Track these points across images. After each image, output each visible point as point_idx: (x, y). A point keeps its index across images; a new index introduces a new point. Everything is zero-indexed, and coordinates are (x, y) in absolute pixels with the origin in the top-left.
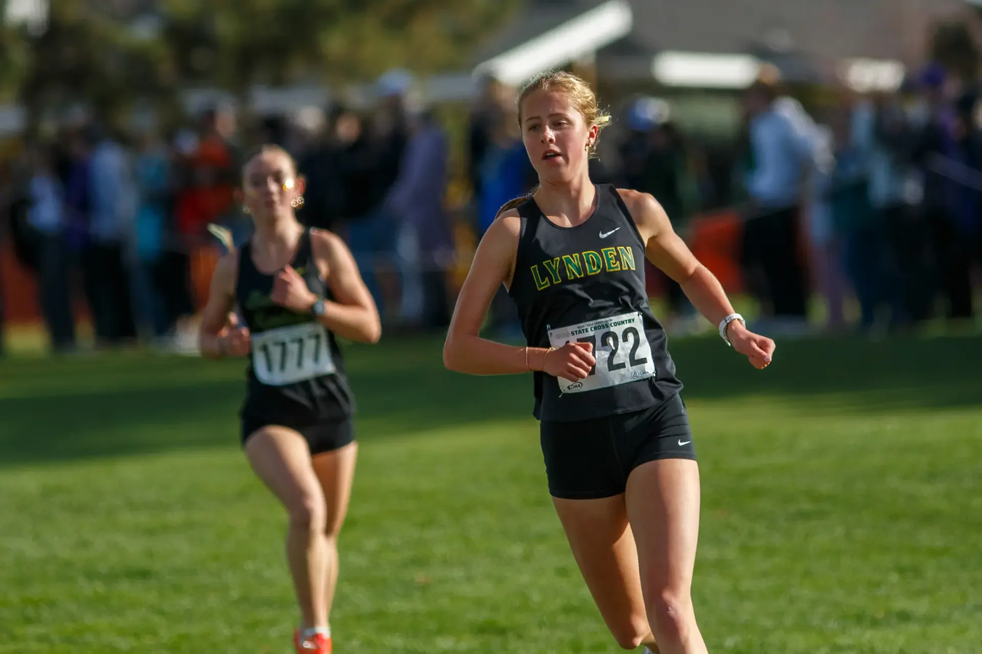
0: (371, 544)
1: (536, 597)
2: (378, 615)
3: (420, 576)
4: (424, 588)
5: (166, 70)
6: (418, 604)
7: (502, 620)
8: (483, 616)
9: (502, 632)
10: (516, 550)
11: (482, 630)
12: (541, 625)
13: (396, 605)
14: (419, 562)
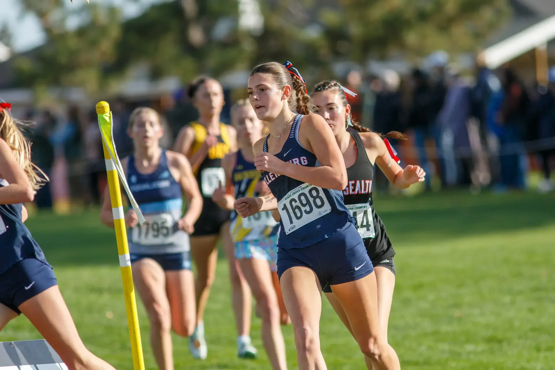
0: (431, 297)
1: (517, 324)
2: (436, 333)
3: (457, 313)
4: (459, 319)
5: (324, 52)
6: (455, 327)
7: (499, 335)
8: (489, 333)
9: (500, 341)
10: (507, 299)
11: (490, 340)
12: (520, 337)
13: (445, 328)
14: (456, 306)
